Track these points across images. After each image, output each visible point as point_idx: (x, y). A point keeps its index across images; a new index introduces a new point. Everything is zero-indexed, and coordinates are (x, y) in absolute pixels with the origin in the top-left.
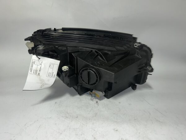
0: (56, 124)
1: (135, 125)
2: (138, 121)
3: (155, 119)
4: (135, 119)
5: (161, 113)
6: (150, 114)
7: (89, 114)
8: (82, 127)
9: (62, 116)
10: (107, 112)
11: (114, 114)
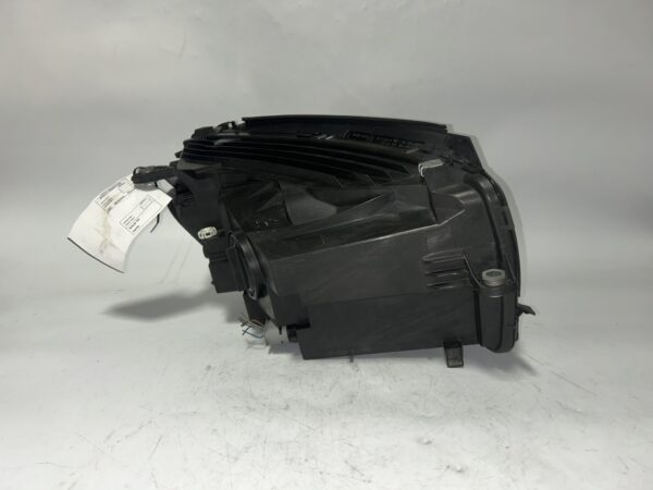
0: (215, 430)
1: (491, 424)
2: (500, 412)
3: (560, 404)
4: (488, 408)
5: (578, 386)
6: (540, 390)
7: (326, 396)
8: (308, 436)
9: (235, 407)
10: (390, 388)
11: (415, 394)
